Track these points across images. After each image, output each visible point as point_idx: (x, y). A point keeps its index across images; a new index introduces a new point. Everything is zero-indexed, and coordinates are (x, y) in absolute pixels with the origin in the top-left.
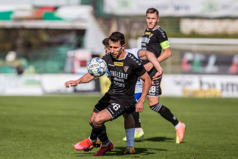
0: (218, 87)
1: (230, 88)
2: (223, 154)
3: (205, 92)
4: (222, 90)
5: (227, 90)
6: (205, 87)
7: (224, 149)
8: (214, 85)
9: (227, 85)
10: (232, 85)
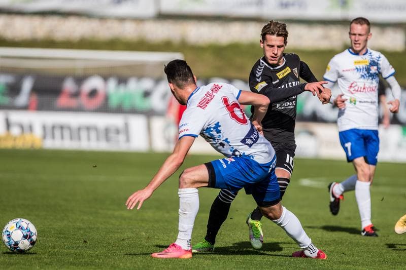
0: (38, 132)
1: (57, 133)
2: (65, 245)
3: (15, 139)
4: (44, 137)
5: (53, 137)
6: (15, 131)
7: (65, 237)
8: (31, 128)
9: (53, 128)
10: (62, 128)
